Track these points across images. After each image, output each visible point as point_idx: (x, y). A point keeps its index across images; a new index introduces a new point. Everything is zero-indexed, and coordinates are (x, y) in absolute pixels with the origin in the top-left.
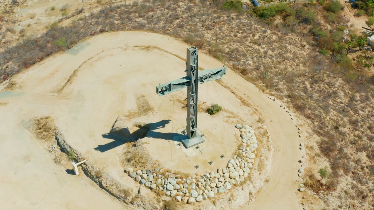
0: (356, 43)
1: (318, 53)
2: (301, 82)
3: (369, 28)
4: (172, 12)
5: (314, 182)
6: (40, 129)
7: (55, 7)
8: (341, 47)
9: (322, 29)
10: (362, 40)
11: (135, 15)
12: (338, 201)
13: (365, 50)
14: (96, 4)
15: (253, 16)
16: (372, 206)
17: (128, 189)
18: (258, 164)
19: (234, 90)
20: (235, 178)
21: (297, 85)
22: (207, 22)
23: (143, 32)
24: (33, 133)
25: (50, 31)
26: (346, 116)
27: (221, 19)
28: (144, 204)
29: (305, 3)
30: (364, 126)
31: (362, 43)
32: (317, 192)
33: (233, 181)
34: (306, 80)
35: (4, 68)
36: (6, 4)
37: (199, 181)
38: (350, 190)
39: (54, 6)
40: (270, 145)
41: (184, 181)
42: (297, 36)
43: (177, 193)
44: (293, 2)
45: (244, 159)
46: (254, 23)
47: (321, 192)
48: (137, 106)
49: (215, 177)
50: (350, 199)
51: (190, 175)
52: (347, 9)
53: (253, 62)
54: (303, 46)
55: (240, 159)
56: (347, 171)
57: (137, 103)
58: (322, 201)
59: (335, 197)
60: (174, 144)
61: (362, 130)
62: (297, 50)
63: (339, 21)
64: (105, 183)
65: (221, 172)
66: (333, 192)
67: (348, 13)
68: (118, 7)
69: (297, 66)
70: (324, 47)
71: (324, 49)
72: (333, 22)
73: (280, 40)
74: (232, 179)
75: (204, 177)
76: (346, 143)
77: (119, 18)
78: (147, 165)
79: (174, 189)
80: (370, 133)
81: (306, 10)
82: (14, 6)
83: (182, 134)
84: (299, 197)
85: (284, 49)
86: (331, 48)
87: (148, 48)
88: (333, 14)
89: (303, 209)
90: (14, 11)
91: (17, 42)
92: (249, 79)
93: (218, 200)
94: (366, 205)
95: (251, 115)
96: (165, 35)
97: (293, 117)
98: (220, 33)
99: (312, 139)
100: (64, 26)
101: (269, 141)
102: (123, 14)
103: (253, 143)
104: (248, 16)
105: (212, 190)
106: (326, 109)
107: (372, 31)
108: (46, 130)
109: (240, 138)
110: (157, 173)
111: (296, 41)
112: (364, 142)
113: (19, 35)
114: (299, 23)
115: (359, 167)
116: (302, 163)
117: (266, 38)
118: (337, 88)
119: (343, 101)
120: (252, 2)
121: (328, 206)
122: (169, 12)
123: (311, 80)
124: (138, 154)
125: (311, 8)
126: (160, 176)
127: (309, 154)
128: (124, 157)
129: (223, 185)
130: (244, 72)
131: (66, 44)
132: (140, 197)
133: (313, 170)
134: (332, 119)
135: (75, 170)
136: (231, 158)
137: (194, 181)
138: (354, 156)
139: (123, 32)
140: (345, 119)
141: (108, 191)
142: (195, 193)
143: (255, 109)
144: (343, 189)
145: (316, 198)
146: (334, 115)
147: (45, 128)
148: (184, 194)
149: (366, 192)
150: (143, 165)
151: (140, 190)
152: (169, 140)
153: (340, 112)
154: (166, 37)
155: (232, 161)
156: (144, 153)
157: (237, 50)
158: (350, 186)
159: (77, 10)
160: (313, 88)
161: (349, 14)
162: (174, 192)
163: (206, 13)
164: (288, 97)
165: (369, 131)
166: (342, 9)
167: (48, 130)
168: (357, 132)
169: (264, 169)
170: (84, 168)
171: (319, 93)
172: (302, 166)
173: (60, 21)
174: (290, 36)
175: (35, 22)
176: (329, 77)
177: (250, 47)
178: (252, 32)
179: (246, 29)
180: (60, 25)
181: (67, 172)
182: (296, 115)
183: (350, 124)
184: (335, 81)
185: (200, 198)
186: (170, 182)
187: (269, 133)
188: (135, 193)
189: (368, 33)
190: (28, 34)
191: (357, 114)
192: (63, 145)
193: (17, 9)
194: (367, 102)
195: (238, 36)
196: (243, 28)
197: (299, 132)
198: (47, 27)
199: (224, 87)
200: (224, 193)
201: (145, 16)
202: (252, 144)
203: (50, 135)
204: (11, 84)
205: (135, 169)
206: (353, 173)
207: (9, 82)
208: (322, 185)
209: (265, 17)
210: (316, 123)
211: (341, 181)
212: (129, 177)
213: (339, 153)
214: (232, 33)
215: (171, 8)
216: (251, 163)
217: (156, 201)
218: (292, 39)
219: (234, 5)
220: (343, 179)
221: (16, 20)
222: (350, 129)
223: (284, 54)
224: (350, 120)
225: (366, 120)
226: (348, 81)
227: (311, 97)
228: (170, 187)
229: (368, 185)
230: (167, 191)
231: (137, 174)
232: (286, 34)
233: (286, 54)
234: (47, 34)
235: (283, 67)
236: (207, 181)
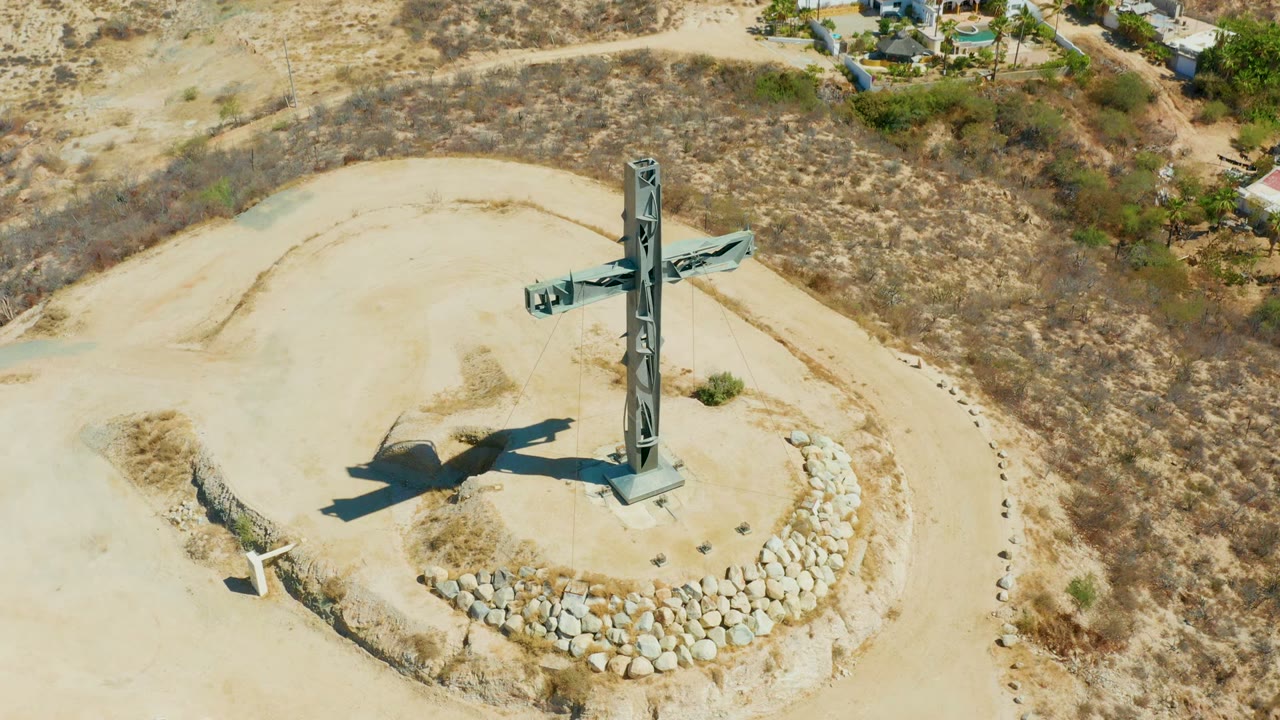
0: (1199, 209)
1: (1069, 242)
2: (1010, 323)
3: (1243, 161)
4: (585, 108)
5: (1052, 620)
6: (143, 451)
7: (196, 90)
8: (1149, 222)
9: (1084, 163)
10: (1218, 197)
11: (461, 116)
12: (1133, 685)
13: (1228, 231)
14: (335, 83)
15: (854, 123)
16: (1249, 707)
17: (429, 633)
18: (864, 559)
19: (785, 336)
20: (785, 598)
21: (998, 330)
22: (700, 139)
23: (490, 161)
24: (119, 466)
25: (180, 164)
26: (1162, 427)
27: (749, 129)
28: (481, 682)
29: (1027, 82)
30: (1223, 459)
31: (1218, 205)
32: (1062, 653)
33: (778, 609)
34: (1029, 318)
35: (24, 271)
36: (33, 79)
37: (664, 604)
38: (1174, 653)
39: (194, 88)
40: (904, 502)
41: (616, 604)
42: (1001, 186)
43: (591, 644)
44: (986, 77)
45: (814, 540)
46: (857, 144)
47: (1075, 654)
48: (466, 382)
49: (718, 594)
50: (1175, 682)
51: (635, 585)
52: (1170, 101)
53: (851, 259)
54: (1022, 217)
55: (802, 540)
56: (1162, 591)
57: (463, 372)
58: (1080, 681)
59: (1124, 670)
60: (584, 491)
61: (1216, 469)
62: (1000, 228)
63: (1140, 139)
64: (353, 618)
65: (738, 578)
66: (1116, 656)
67: (1170, 113)
68: (408, 92)
69: (999, 276)
70: (1091, 221)
71: (1092, 228)
72: (1122, 142)
73: (945, 198)
74: (777, 602)
75: (682, 592)
76: (1159, 504)
77: (409, 123)
78: (493, 558)
79: (583, 632)
80: (1241, 481)
81: (1031, 103)
82: (61, 86)
83: (610, 460)
84: (1000, 665)
85: (957, 224)
86: (1114, 226)
87: (502, 206)
88: (1120, 114)
89: (1015, 700)
90: (61, 101)
91: (72, 196)
92: (833, 305)
93: (729, 668)
94: (1230, 704)
95: (842, 408)
96: (559, 170)
97: (979, 418)
98: (744, 171)
99: (1045, 486)
100: (226, 147)
101: (900, 491)
102: (421, 111)
103: (846, 493)
104: (837, 124)
105: (709, 636)
106: (1094, 403)
107: (1254, 169)
108: (162, 454)
109: (803, 475)
110: (527, 582)
111: (997, 201)
112: (1221, 506)
113: (77, 176)
114: (1008, 144)
115: (1205, 582)
116: (1010, 558)
117: (897, 191)
118: (1131, 343)
119: (1153, 383)
120: (850, 76)
121: (1099, 697)
122: (574, 108)
123: (1044, 318)
124: (465, 524)
125: (1046, 98)
126: (536, 590)
127: (1034, 531)
128: (419, 536)
129: (746, 621)
130: (818, 284)
131: (233, 199)
132: (469, 657)
133: (1049, 582)
134: (1113, 433)
135: (255, 578)
136: (772, 533)
137: (650, 604)
138: (1186, 547)
139: (421, 159)
140: (1158, 435)
141: (362, 643)
142: (650, 644)
143: (856, 393)
144: (1150, 649)
145: (1057, 668)
146: (1119, 421)
147: (159, 450)
148: (615, 648)
149: (1228, 662)
150: (481, 556)
151: (470, 636)
152: (569, 481)
153: (1140, 414)
154: (564, 177)
155: (777, 544)
156: (486, 520)
157: (800, 222)
158: (1173, 641)
159: (270, 99)
160: (1051, 339)
161: (1176, 116)
162: (583, 642)
163: (696, 112)
164: (965, 362)
165: (1238, 473)
166: (1152, 98)
167: (168, 454)
168: (1199, 475)
169: (885, 577)
170: (285, 572)
171: (1072, 358)
172: (1010, 568)
173: (215, 133)
174: (978, 185)
175: (131, 137)
176: (1106, 310)
177: (844, 215)
178: (851, 171)
179: (829, 161)
180: (212, 144)
181: (228, 586)
182: (989, 412)
183: (1174, 451)
184: (1126, 323)
185: (669, 660)
186: (570, 608)
187: (899, 466)
188: (452, 645)
189: (1237, 174)
190: (108, 172)
191: (1200, 421)
192: (216, 502)
193: (72, 97)
194: (1234, 387)
195: (804, 183)
196: (819, 159)
197: (1000, 465)
198: (170, 153)
199: (753, 325)
200: (748, 648)
201: (494, 117)
202: (842, 495)
203: (175, 470)
204: (50, 316)
205: (454, 571)
206: (1183, 599)
207: (41, 312)
208: (1077, 629)
209: (894, 125)
210: (1060, 442)
211: (1145, 624)
212: (434, 598)
213: (1136, 536)
214: (783, 172)
215: (582, 95)
216: (838, 552)
217: (522, 671)
218: (985, 194)
219: (791, 86)
220: (1151, 617)
221: (66, 132)
222: (1173, 464)
223: (956, 239)
224: (1173, 439)
225: (1229, 442)
226: (1170, 325)
227: (1043, 365)
228: (569, 624)
229: (1235, 640)
230: (559, 638)
231: (461, 586)
232: (962, 179)
233: (963, 239)
234: (169, 172)
235: (953, 279)
236: (693, 606)
